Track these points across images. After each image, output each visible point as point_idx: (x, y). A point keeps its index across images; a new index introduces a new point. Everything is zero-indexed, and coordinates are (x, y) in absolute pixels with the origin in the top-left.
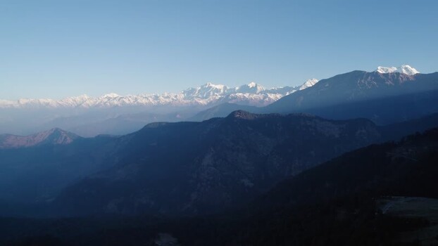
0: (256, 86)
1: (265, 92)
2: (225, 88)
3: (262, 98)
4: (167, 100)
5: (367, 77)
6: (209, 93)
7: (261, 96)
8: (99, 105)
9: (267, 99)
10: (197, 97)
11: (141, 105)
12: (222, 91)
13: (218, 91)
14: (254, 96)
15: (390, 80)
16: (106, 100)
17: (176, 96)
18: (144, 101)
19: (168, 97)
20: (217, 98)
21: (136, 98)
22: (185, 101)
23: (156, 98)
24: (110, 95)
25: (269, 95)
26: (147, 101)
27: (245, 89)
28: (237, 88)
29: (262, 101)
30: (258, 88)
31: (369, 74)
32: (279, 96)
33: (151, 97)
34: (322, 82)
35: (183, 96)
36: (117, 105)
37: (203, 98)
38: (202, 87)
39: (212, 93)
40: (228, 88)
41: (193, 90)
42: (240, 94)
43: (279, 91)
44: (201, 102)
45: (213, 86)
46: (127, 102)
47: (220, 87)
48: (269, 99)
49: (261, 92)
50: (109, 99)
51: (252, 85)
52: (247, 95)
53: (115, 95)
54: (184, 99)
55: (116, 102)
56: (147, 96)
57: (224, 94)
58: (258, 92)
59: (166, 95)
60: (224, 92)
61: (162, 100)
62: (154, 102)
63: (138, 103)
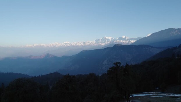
1: (129, 40)
2: (112, 38)
4: (89, 44)
6: (105, 41)
7: (127, 41)
8: (62, 46)
9: (130, 43)
10: (101, 42)
12: (111, 40)
13: (109, 40)
14: (124, 41)
16: (65, 44)
17: (92, 42)
18: (79, 44)
19: (89, 43)
20: (109, 43)
21: (76, 43)
22: (96, 44)
23: (84, 43)
24: (66, 42)
25: (131, 41)
27: (120, 38)
28: (117, 38)
29: (128, 43)
30: (126, 38)
31: (176, 29)
32: (135, 41)
33: (82, 43)
34: (154, 34)
35: (94, 42)
36: (69, 46)
37: (103, 43)
38: (103, 38)
39: (106, 41)
40: (113, 38)
41: (99, 40)
42: (119, 41)
43: (135, 39)
44: (102, 44)
45: (107, 38)
46: (73, 45)
47: (109, 38)
50: (66, 44)
51: (123, 37)
52: (121, 41)
53: (68, 42)
54: (95, 43)
55: (68, 45)
56: (80, 42)
57: (112, 41)
59: (88, 42)
60: (112, 40)
61: (87, 44)
62: (83, 45)
63: (77, 45)
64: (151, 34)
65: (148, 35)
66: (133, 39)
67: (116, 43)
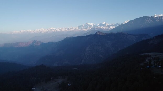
0: (105, 24)
1: (109, 26)
2: (94, 24)
3: (108, 28)
4: (72, 30)
5: (149, 19)
6: (88, 26)
7: (107, 27)
8: (48, 32)
9: (110, 28)
10: (83, 28)
11: (63, 32)
12: (92, 26)
13: (91, 26)
15: (158, 19)
16: (50, 30)
17: (75, 28)
18: (64, 30)
19: (72, 29)
20: (91, 28)
22: (79, 30)
23: (68, 29)
25: (110, 27)
27: (101, 25)
28: (98, 25)
29: (107, 29)
30: (106, 24)
31: (150, 17)
32: (114, 27)
34: (131, 21)
36: (54, 32)
37: (85, 29)
38: (85, 24)
40: (95, 24)
41: (82, 26)
42: (99, 27)
43: (114, 25)
44: (85, 30)
45: (89, 24)
46: (58, 31)
47: (91, 24)
48: (111, 28)
49: (107, 26)
50: (51, 29)
51: (104, 23)
52: (102, 27)
53: (53, 28)
54: (78, 29)
55: (54, 31)
56: (65, 28)
57: (93, 27)
58: (106, 26)
59: (72, 28)
60: (93, 26)
61: (70, 30)
62: (67, 30)
66: (112, 26)
67: (97, 29)
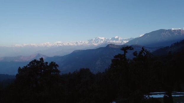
0: (118, 38)
1: (122, 40)
2: (105, 39)
3: (121, 43)
4: (81, 44)
6: (98, 41)
7: (120, 42)
8: (54, 46)
10: (93, 42)
11: (70, 46)
12: (104, 40)
13: (102, 40)
14: (117, 42)
15: (176, 33)
16: (56, 44)
17: (85, 42)
18: (72, 44)
19: (81, 43)
20: (102, 43)
21: (68, 43)
22: (88, 44)
23: (77, 43)
24: (58, 42)
25: (124, 41)
26: (73, 44)
27: (113, 39)
28: (110, 39)
30: (119, 38)
31: (167, 30)
32: (128, 41)
33: (75, 43)
34: (146, 34)
35: (87, 42)
36: (61, 46)
37: (96, 43)
38: (95, 38)
40: (106, 39)
41: (92, 40)
42: (112, 41)
44: (95, 44)
45: (100, 38)
46: (65, 45)
47: (102, 38)
48: (124, 43)
49: (120, 40)
50: (58, 43)
51: (116, 37)
52: (114, 41)
53: (60, 42)
55: (60, 45)
56: (73, 42)
58: (119, 40)
59: (81, 42)
61: (79, 44)
62: (76, 45)
63: (69, 45)
64: (143, 35)
65: (141, 36)
66: (126, 40)
67: (109, 44)
